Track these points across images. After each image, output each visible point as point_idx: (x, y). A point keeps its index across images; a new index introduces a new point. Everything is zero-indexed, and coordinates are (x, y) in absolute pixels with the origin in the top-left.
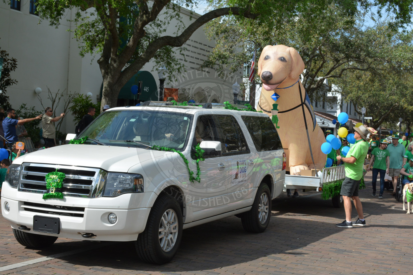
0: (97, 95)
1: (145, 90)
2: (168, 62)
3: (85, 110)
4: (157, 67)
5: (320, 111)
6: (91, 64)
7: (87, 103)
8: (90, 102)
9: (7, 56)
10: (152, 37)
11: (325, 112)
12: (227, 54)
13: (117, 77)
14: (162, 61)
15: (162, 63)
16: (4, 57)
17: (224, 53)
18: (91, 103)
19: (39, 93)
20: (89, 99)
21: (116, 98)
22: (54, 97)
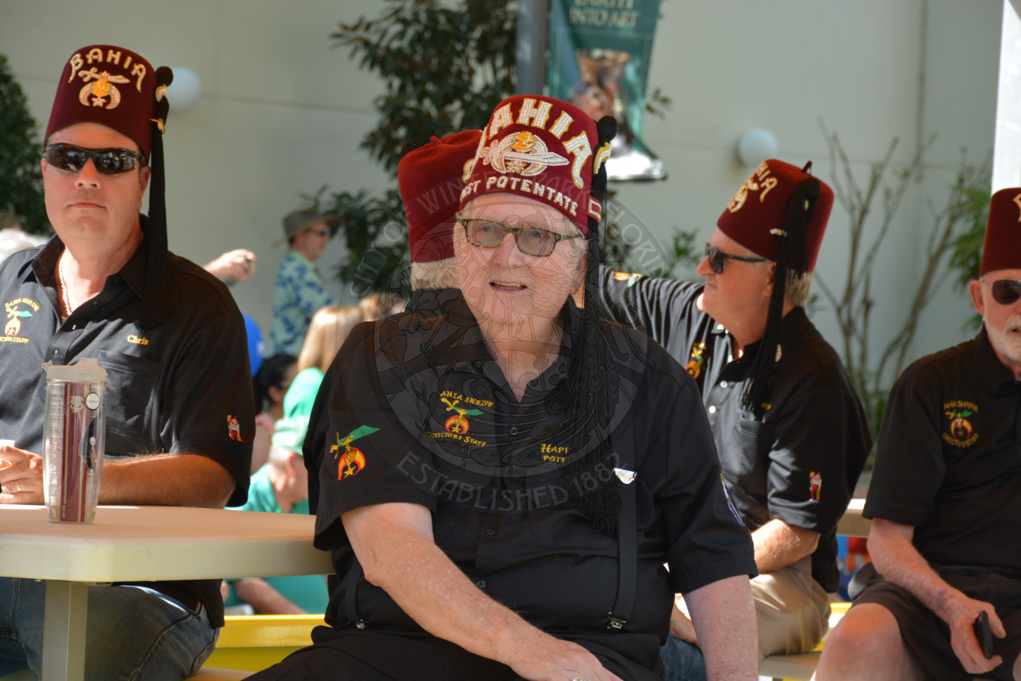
22: (863, 183)
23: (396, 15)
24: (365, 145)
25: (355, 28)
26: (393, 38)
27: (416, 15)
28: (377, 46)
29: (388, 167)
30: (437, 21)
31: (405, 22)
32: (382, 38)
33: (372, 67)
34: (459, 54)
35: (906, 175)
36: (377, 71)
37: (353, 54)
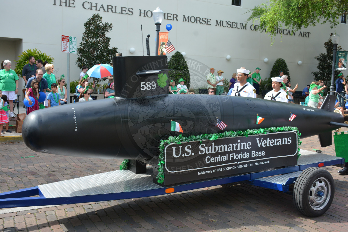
16: (339, 50)
23: (320, 56)
25: (317, 57)
27: (322, 56)
28: (319, 58)
29: (319, 69)
30: (324, 56)
34: (326, 59)
36: (318, 61)
37: (316, 59)
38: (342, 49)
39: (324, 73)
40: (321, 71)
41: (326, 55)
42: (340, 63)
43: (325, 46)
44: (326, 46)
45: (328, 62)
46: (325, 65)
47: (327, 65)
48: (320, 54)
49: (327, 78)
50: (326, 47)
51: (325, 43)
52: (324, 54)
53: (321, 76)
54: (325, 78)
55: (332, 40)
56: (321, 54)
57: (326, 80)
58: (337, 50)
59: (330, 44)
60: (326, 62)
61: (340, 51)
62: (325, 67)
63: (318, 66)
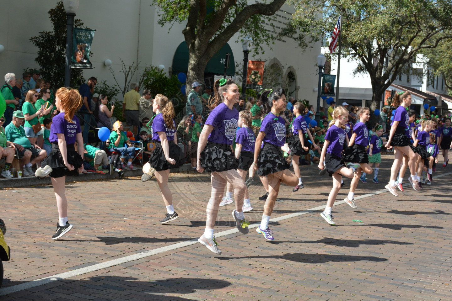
0: (169, 68)
1: (221, 62)
2: (256, 31)
3: (159, 84)
4: (242, 38)
5: (404, 86)
6: (168, 33)
7: (162, 76)
8: (165, 75)
9: (81, 25)
10: (239, 4)
11: (409, 86)
12: (308, 21)
13: (204, 49)
14: (249, 31)
15: (248, 33)
16: (78, 27)
17: (306, 20)
18: (166, 77)
19: (109, 65)
20: (163, 72)
21: (203, 73)
22: (128, 70)
23: (42, 36)
24: (35, 60)
25: (34, 38)
26: (41, 40)
27: (45, 36)
28: (38, 42)
29: (40, 65)
30: (50, 37)
31: (43, 38)
32: (39, 40)
33: (37, 46)
34: (54, 44)
35: (135, 68)
36: (38, 47)
37: (33, 43)
38: (82, 24)
39: (49, 72)
40: (43, 68)
41: (53, 34)
42: (79, 53)
43: (49, 16)
44: (51, 16)
45: (57, 49)
46: (51, 55)
47: (54, 57)
48: (40, 33)
49: (56, 84)
50: (52, 20)
51: (49, 9)
52: (49, 32)
53: (44, 77)
54: (52, 82)
55: (64, 4)
56: (42, 33)
57: (54, 88)
58: (74, 26)
59: (59, 13)
60: (54, 50)
61: (80, 28)
62: (51, 59)
63: (37, 58)
